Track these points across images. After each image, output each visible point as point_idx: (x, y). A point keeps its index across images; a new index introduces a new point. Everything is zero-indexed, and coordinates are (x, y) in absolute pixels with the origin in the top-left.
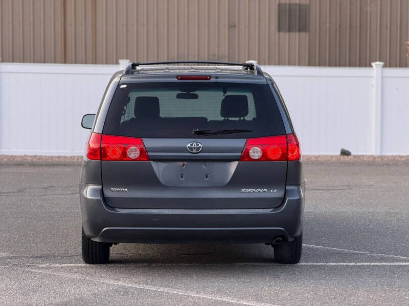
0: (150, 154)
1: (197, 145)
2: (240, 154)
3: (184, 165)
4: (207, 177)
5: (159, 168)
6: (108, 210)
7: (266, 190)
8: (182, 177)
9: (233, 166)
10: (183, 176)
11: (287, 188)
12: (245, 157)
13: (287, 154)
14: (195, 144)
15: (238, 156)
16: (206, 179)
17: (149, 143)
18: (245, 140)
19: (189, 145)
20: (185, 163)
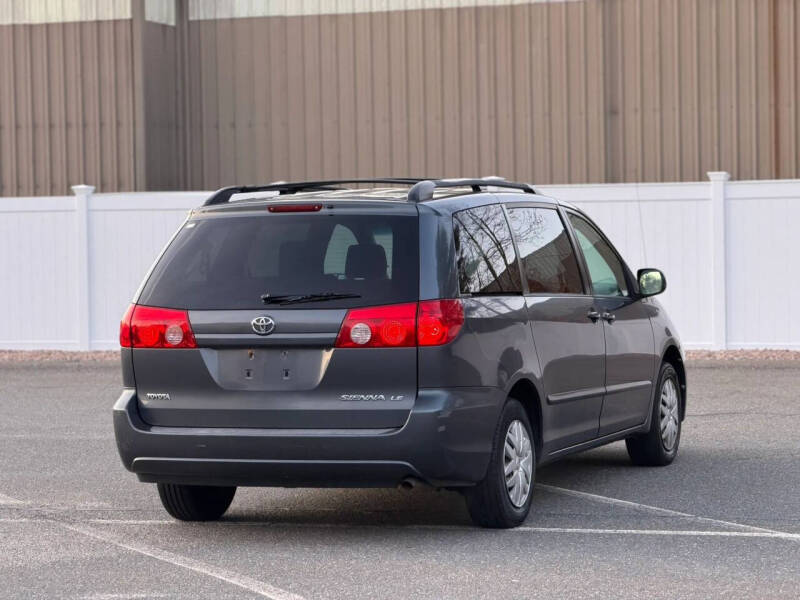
0: (197, 336)
1: (267, 321)
2: (334, 335)
3: (251, 354)
4: (287, 375)
5: (211, 360)
6: (136, 429)
7: (382, 396)
8: (248, 375)
9: (327, 356)
10: (252, 373)
11: (421, 393)
12: (343, 340)
13: (416, 335)
14: (263, 319)
15: (331, 339)
16: (285, 378)
17: (197, 318)
18: (344, 312)
19: (254, 321)
20: (254, 351)
